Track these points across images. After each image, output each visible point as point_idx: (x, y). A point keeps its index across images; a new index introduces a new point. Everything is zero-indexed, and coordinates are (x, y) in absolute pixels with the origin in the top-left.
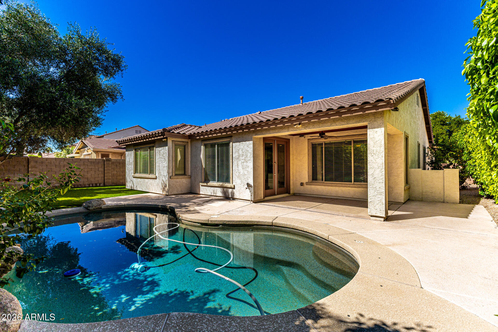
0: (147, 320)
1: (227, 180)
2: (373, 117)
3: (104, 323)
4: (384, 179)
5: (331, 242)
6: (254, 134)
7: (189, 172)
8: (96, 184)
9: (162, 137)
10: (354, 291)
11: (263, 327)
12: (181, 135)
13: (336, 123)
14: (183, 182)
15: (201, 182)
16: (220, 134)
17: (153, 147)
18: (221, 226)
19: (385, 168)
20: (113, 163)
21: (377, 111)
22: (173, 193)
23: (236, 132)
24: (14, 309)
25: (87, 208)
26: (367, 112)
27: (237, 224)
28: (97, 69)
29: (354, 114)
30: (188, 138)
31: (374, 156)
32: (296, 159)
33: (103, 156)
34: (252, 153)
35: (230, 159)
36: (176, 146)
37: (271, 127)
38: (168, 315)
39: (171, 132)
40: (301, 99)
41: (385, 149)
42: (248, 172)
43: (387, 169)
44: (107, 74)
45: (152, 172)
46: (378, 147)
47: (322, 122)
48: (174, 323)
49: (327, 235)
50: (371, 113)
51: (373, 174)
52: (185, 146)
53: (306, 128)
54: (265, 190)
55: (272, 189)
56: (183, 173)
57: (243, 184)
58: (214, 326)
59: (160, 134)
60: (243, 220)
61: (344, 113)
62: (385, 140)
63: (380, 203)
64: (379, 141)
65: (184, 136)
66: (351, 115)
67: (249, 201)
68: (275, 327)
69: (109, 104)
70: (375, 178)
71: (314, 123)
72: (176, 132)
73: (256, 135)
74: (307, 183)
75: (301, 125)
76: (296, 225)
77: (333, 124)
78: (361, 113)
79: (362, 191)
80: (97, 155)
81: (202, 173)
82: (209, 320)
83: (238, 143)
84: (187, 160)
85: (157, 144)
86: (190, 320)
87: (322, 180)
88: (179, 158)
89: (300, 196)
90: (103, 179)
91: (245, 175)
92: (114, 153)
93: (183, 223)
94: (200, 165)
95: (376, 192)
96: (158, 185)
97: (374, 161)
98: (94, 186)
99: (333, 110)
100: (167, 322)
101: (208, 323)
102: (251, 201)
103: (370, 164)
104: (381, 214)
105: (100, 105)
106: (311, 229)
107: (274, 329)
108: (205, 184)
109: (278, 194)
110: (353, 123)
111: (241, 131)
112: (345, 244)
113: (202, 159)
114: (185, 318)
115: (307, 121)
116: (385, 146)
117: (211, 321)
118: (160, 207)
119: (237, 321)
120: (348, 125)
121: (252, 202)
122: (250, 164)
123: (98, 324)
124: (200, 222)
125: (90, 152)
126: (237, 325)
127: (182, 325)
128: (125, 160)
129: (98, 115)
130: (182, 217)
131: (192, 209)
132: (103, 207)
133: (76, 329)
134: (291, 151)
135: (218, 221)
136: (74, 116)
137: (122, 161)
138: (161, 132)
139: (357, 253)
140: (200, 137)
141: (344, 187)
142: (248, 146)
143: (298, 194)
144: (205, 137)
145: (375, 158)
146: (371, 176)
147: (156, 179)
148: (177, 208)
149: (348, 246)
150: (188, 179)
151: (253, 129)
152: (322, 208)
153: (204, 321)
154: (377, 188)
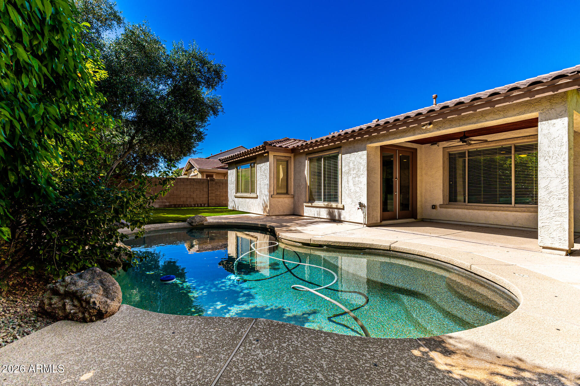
0: (233, 321)
1: (336, 200)
2: (548, 104)
3: (191, 317)
4: (567, 193)
5: (475, 274)
6: (369, 142)
7: (292, 190)
8: (201, 204)
9: (263, 151)
10: (510, 330)
11: (368, 349)
12: (283, 149)
13: (486, 118)
14: (285, 202)
15: (306, 202)
16: (327, 145)
17: (254, 163)
18: (325, 247)
19: (569, 177)
20: (216, 183)
21: (556, 93)
22: (274, 214)
23: (346, 141)
24: (115, 292)
25: (190, 224)
26: (537, 96)
27: (344, 246)
28: (200, 82)
29: (515, 102)
30: (291, 151)
31: (550, 160)
32: (425, 174)
33: (207, 176)
34: (366, 165)
35: (339, 174)
36: (278, 161)
37: (390, 131)
38: (255, 320)
39: (273, 145)
40: (434, 98)
41: (569, 149)
42: (360, 188)
43: (572, 178)
44: (209, 85)
45: (253, 191)
46: (557, 147)
47: (463, 119)
48: (261, 328)
49: (469, 264)
50: (545, 97)
51: (547, 187)
52: (287, 162)
53: (440, 128)
54: (383, 212)
55: (392, 211)
56: (285, 192)
57: (354, 204)
58: (305, 338)
59: (261, 149)
60: (352, 242)
61: (499, 102)
62: (569, 136)
63: (560, 229)
64: (558, 138)
65: (286, 150)
66: (511, 103)
67: (362, 224)
68: (384, 352)
69: (211, 118)
70: (551, 192)
71: (452, 120)
72: (277, 146)
73: (370, 143)
74: (441, 206)
75: (432, 126)
76: (423, 251)
77: (481, 120)
78: (528, 99)
79: (529, 216)
80: (203, 175)
81: (306, 192)
82: (300, 331)
83: (348, 155)
84: (289, 177)
85: (258, 160)
86: (279, 328)
87: (465, 201)
88: (281, 175)
89: (430, 222)
90: (207, 200)
91: (356, 192)
92: (218, 173)
93: (283, 243)
94: (304, 183)
95: (553, 212)
96: (259, 204)
97: (550, 168)
98: (199, 206)
99: (481, 98)
100: (254, 326)
101: (299, 334)
102: (365, 224)
103: (542, 172)
104: (562, 245)
105: (203, 119)
106: (444, 256)
107: (382, 354)
108: (310, 204)
109: (399, 218)
110: (515, 115)
111: (353, 139)
112: (497, 276)
113: (307, 176)
114: (273, 325)
115: (441, 119)
116: (569, 144)
117: (303, 333)
118: (259, 226)
119: (334, 338)
120: (506, 119)
121: (365, 226)
122: (364, 180)
123: (185, 318)
124: (301, 241)
125: (196, 173)
126: (334, 342)
127: (269, 332)
128: (227, 180)
129: (201, 130)
130: (282, 235)
131: (293, 228)
132: (205, 223)
133: (165, 318)
134: (418, 164)
135: (322, 241)
136: (179, 131)
137: (224, 181)
138: (262, 146)
139: (517, 288)
140: (304, 150)
141: (498, 211)
142: (360, 158)
143: (429, 220)
144: (310, 149)
145: (551, 163)
146: (545, 190)
147: (257, 198)
148: (277, 227)
149: (502, 278)
150: (291, 199)
151: (367, 136)
152: (464, 236)
153: (294, 332)
154: (555, 206)
